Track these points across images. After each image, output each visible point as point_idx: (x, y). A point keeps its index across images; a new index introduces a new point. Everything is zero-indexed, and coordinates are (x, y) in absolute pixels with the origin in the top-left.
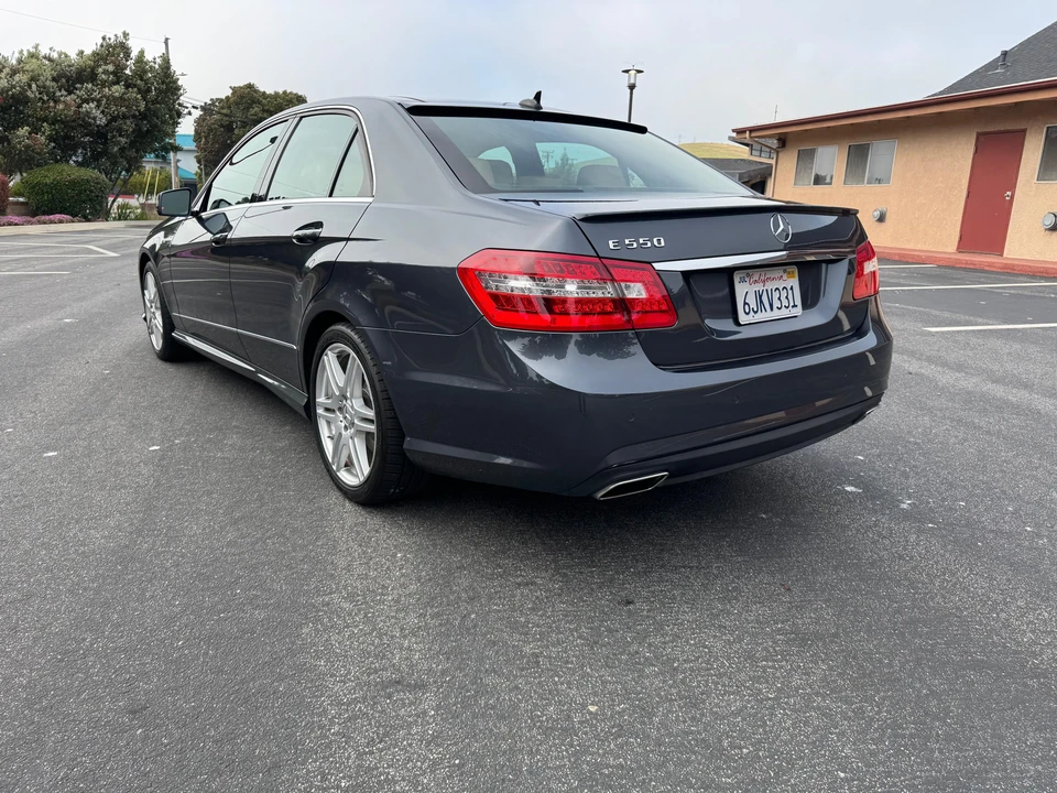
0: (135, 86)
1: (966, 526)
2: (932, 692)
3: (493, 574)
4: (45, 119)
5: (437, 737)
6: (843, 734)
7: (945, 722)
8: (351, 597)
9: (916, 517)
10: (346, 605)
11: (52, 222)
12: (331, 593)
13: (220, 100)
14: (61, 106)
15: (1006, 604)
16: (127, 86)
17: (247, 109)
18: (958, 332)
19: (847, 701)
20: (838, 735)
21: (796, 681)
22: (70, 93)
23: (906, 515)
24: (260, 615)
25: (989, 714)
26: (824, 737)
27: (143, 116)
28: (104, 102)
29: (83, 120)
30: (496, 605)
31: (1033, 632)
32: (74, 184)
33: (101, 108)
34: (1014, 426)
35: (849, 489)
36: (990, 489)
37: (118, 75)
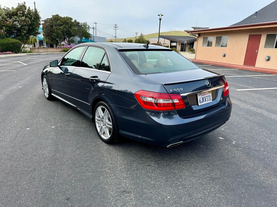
0: (28, 17)
1: (248, 148)
2: (242, 192)
3: (141, 163)
4: (4, 26)
5: (136, 205)
6: (223, 203)
7: (245, 200)
8: (110, 169)
9: (237, 146)
10: (109, 171)
11: (7, 54)
12: (105, 168)
13: (49, 19)
14: (8, 22)
15: (257, 169)
16: (26, 17)
17: (57, 21)
18: (244, 91)
19: (223, 195)
20: (222, 203)
21: (212, 190)
22: (10, 19)
23: (234, 146)
24: (90, 174)
25: (254, 198)
26: (219, 204)
27: (30, 25)
28: (20, 21)
29: (14, 26)
30: (143, 171)
31: (264, 177)
32: (12, 43)
33: (19, 23)
34: (258, 120)
35: (221, 138)
36: (253, 138)
37: (23, 14)
